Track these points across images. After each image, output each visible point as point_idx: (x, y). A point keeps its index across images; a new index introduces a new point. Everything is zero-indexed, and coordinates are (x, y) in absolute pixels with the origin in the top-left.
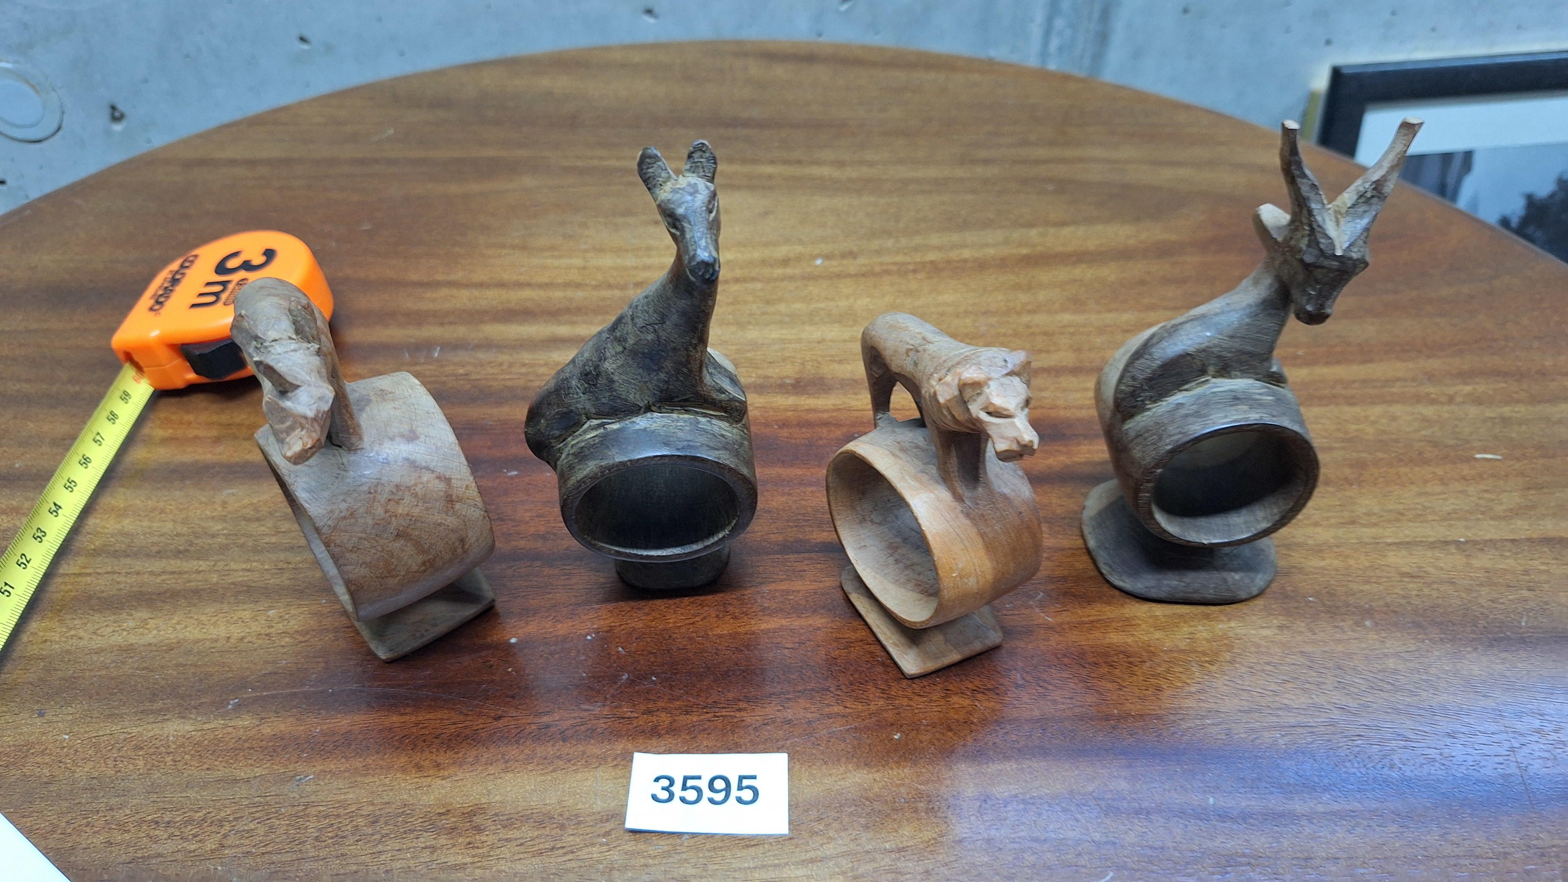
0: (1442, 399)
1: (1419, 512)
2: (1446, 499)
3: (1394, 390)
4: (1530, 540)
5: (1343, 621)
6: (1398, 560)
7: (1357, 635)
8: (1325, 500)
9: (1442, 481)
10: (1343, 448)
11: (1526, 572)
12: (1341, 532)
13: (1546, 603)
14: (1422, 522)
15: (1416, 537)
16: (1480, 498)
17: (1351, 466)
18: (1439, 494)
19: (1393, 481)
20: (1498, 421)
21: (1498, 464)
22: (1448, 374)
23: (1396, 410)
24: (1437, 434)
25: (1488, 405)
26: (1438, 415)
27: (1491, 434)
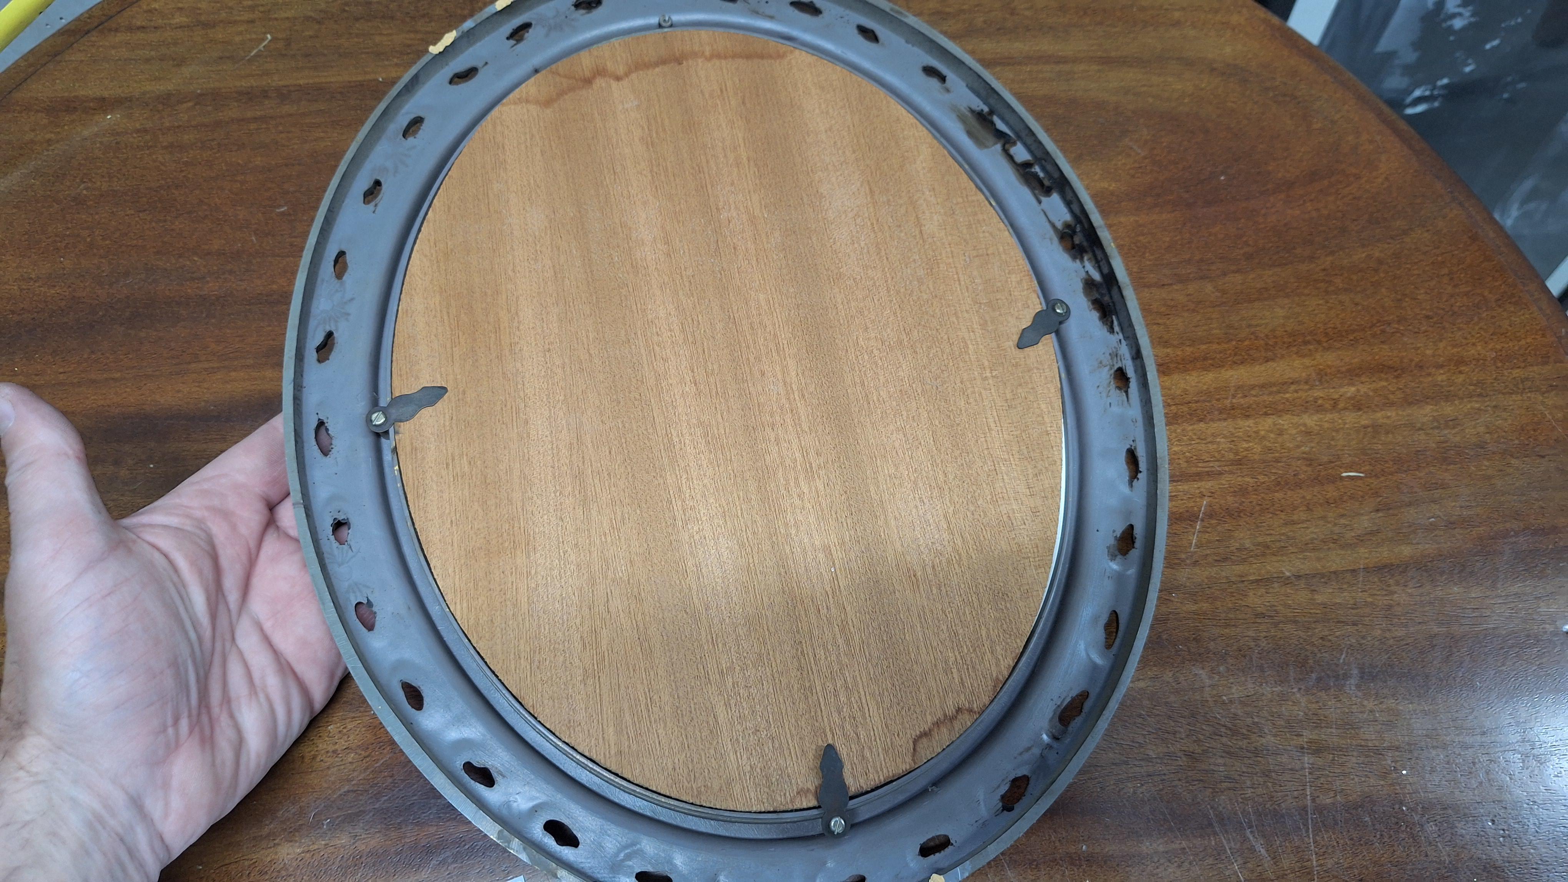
0: (1327, 406)
1: (1283, 544)
2: (1307, 528)
3: (1287, 395)
4: (1366, 569)
5: (1203, 668)
6: (1256, 599)
8: (1208, 534)
9: (1308, 508)
10: (1231, 472)
11: (1355, 606)
12: (1214, 571)
13: (1363, 638)
14: (1282, 555)
15: (1275, 573)
16: (1335, 525)
18: (1303, 522)
19: (1268, 509)
20: (1369, 429)
21: (1359, 483)
22: (1339, 371)
23: (1284, 421)
24: (1314, 449)
25: (1366, 410)
26: (1320, 426)
27: (1361, 446)
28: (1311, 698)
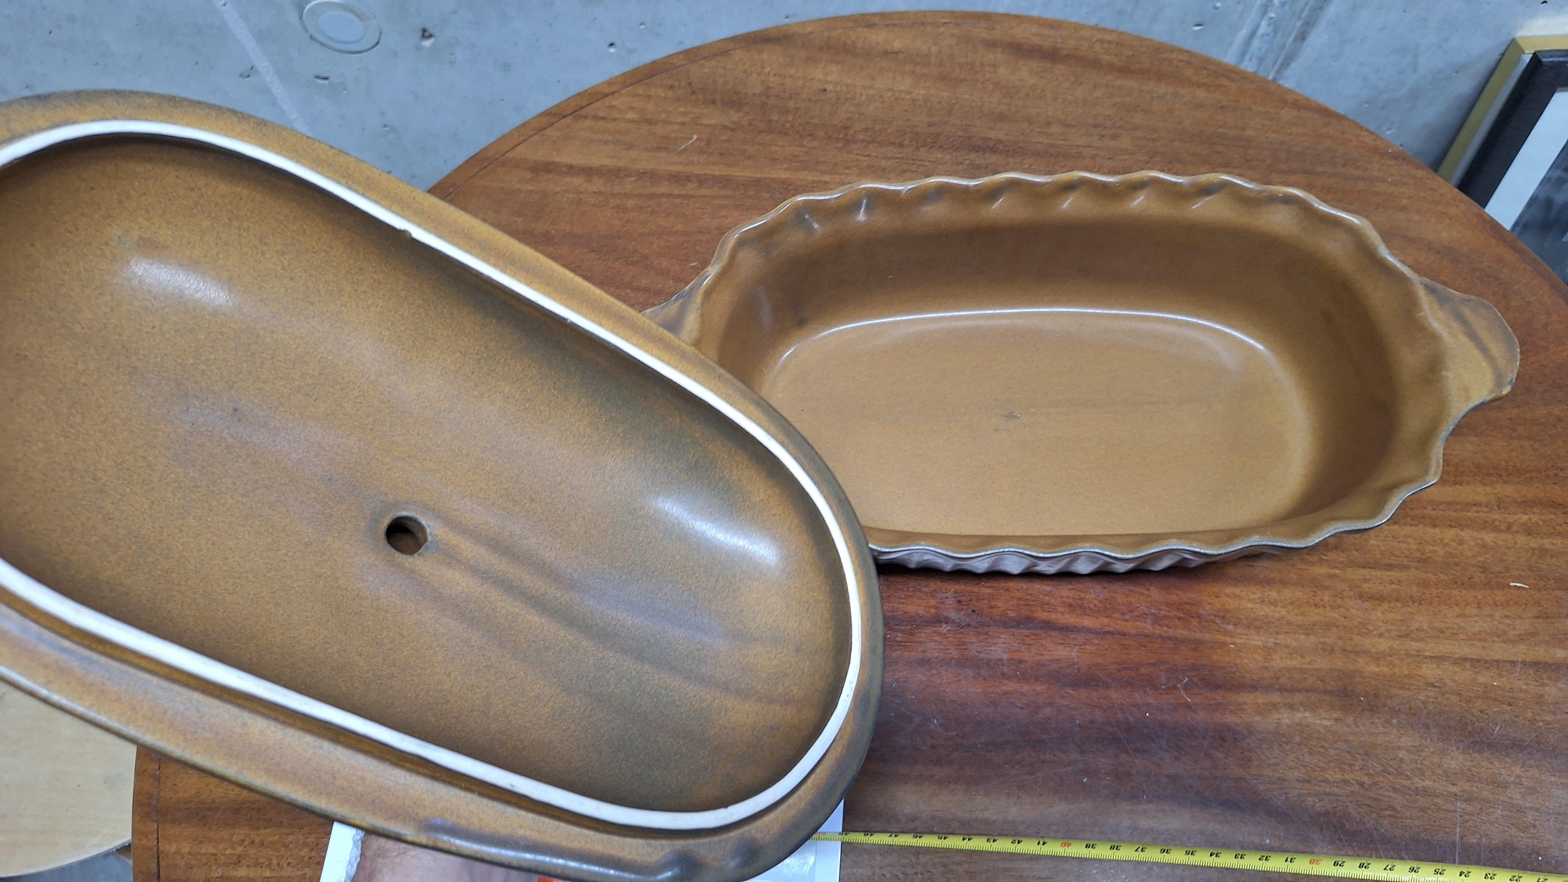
0: (1502, 527)
1: (1455, 631)
2: (1477, 622)
3: (1470, 514)
4: (1524, 663)
5: (1379, 718)
6: (1430, 671)
7: (1385, 731)
8: (1392, 615)
9: (1479, 606)
10: (1417, 568)
11: (1512, 690)
12: (1396, 644)
13: (1516, 717)
14: (1453, 640)
15: (1446, 653)
16: (1500, 623)
17: (1418, 585)
18: (1473, 616)
19: (1444, 601)
20: (1537, 552)
21: (1524, 593)
22: (1515, 501)
23: (1466, 534)
24: (1488, 561)
25: (1535, 535)
26: (1495, 542)
27: (1528, 564)
28: (1467, 756)
